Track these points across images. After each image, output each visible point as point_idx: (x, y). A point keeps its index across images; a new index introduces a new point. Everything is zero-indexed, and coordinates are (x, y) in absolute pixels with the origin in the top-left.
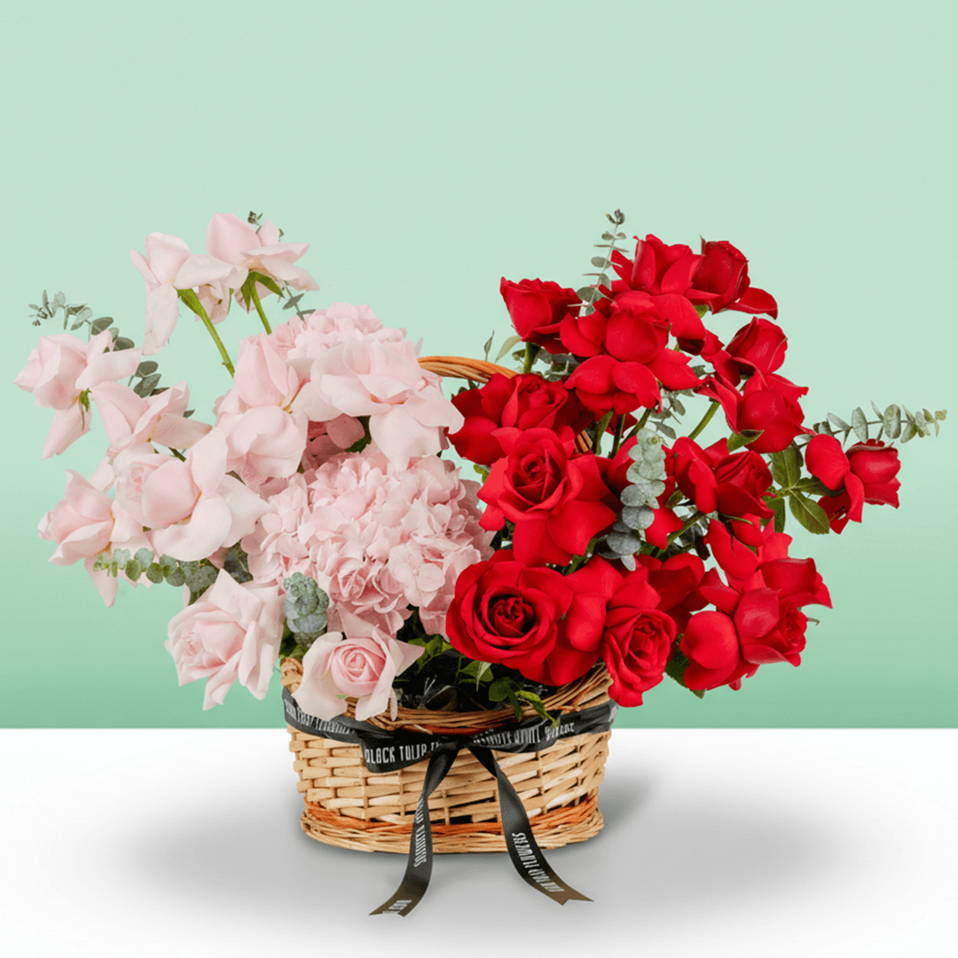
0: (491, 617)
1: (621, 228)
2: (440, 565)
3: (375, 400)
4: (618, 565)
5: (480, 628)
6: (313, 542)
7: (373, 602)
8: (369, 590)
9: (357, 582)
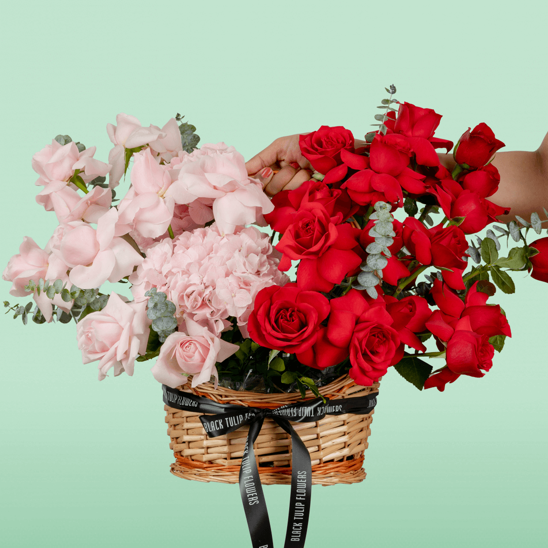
0: (276, 321)
1: (394, 97)
2: (249, 290)
3: (215, 188)
4: (364, 294)
5: (269, 327)
6: (170, 273)
7: (206, 312)
8: (204, 305)
9: (196, 300)
